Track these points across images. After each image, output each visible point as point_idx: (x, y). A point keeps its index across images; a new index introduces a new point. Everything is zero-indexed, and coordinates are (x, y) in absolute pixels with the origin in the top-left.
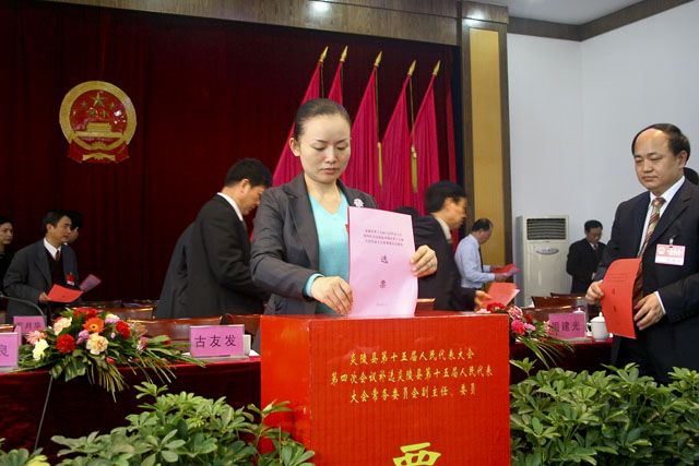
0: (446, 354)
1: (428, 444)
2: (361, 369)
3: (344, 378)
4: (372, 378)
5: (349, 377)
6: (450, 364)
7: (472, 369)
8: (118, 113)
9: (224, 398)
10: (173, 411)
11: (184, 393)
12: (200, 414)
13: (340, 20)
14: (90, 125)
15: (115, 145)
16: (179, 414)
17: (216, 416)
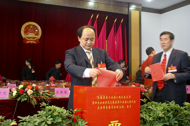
0: (123, 97)
1: (118, 121)
2: (100, 100)
3: (96, 103)
4: (103, 103)
5: (97, 103)
6: (124, 100)
7: (130, 101)
8: (36, 31)
9: (63, 107)
10: (50, 110)
11: (53, 106)
12: (57, 111)
13: (97, 7)
14: (29, 33)
15: (36, 39)
16: (51, 111)
17: (62, 112)
